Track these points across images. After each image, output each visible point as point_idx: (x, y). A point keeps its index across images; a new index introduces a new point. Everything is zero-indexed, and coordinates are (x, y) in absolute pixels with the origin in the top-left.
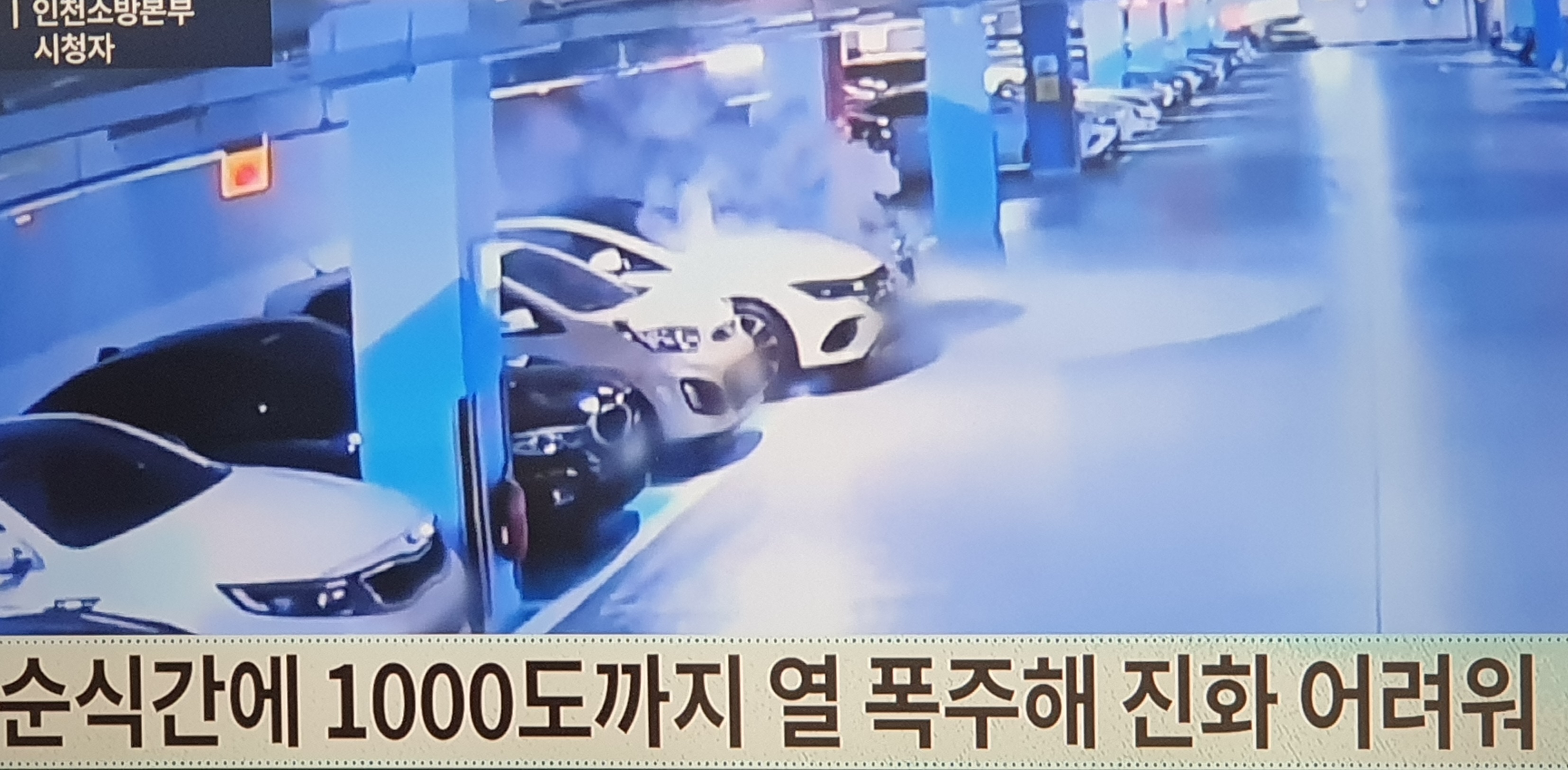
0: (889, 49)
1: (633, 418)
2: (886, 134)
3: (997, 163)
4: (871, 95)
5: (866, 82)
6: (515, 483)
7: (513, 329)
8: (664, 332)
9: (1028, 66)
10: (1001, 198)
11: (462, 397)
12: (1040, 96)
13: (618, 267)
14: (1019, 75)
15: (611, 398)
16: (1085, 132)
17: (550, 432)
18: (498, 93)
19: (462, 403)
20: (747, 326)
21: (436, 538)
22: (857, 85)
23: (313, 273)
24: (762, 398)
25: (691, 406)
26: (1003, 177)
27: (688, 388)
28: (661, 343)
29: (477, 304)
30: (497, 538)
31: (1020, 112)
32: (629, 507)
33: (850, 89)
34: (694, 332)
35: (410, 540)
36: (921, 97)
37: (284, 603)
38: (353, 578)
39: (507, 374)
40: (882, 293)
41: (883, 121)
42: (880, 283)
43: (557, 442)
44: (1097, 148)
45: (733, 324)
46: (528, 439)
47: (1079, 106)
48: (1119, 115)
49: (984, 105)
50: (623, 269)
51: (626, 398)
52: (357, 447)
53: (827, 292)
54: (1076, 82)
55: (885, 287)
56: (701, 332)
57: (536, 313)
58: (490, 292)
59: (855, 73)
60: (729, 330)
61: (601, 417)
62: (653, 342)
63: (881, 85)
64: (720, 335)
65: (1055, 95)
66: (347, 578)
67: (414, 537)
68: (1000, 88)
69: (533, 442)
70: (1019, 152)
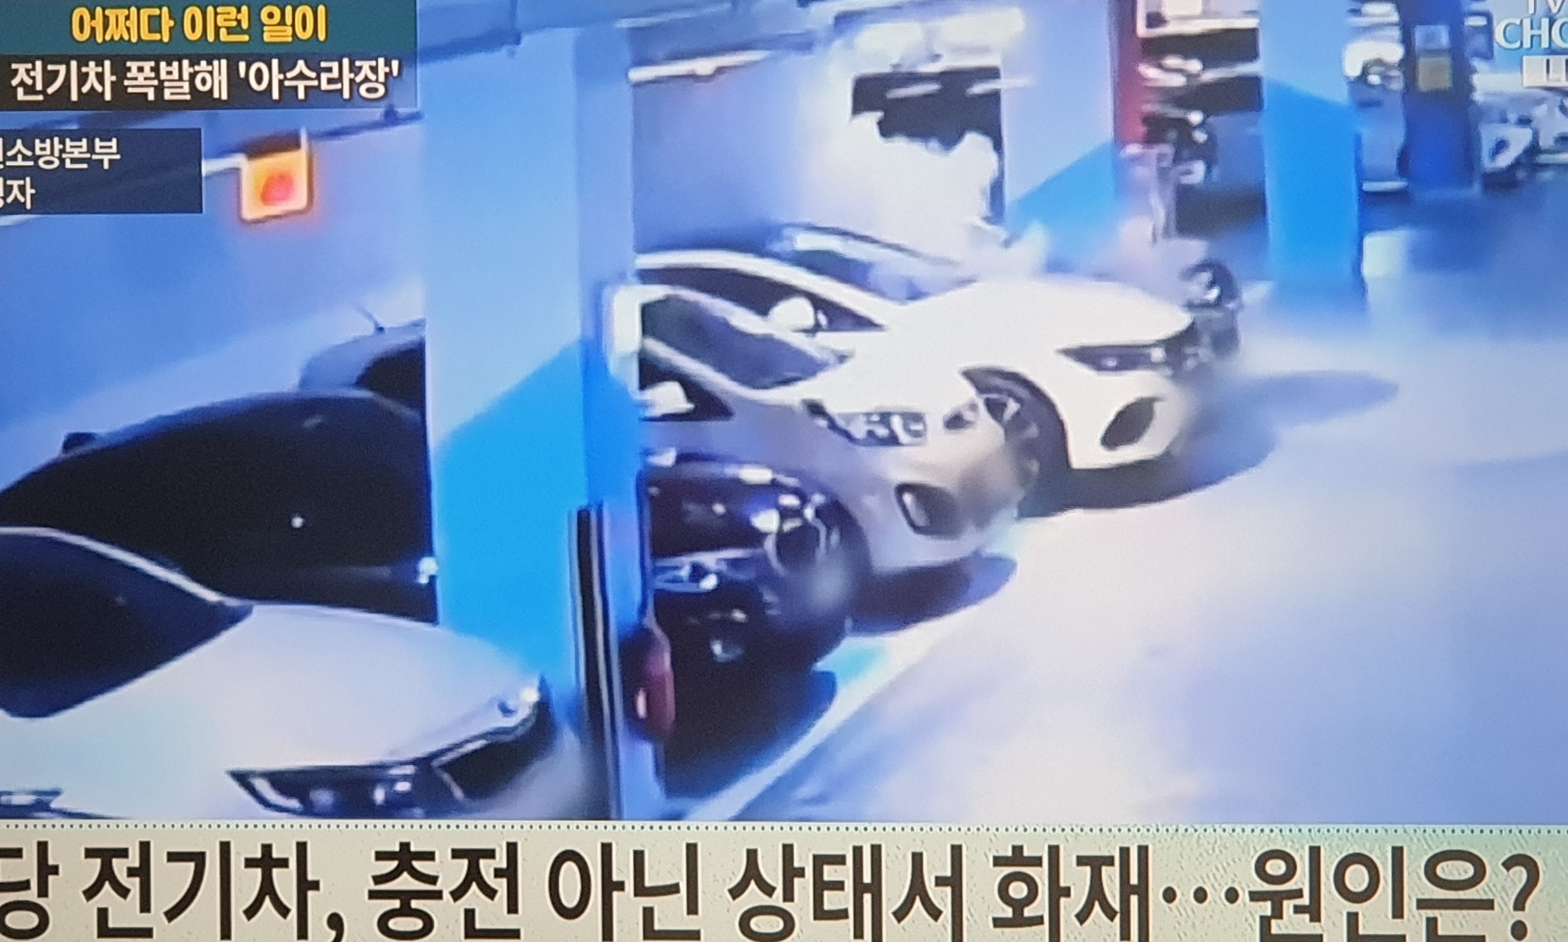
0: (1206, 14)
1: (829, 540)
2: (1200, 137)
3: (1361, 176)
4: (1178, 81)
5: (1172, 61)
6: (658, 632)
7: (658, 412)
8: (876, 418)
9: (1407, 40)
10: (1366, 228)
11: (581, 507)
12: (1424, 83)
13: (810, 322)
14: (1394, 52)
15: (797, 513)
16: (1488, 135)
17: (709, 559)
18: (639, 74)
19: (583, 519)
20: (995, 409)
21: (543, 708)
22: (1160, 67)
23: (370, 330)
24: (1015, 513)
25: (912, 524)
26: (1369, 200)
27: (908, 498)
28: (871, 433)
29: (607, 377)
30: (630, 707)
31: (1396, 106)
32: (821, 665)
33: (1150, 72)
34: (917, 417)
35: (506, 711)
36: (1254, 82)
37: (323, 797)
38: (423, 763)
39: (648, 478)
40: (1190, 364)
41: (1196, 117)
42: (1189, 350)
43: (719, 574)
44: (1505, 160)
45: (973, 407)
46: (677, 568)
47: (1478, 97)
48: (1539, 112)
49: (1341, 96)
50: (817, 328)
51: (818, 513)
52: (432, 578)
53: (1112, 363)
54: (1477, 63)
55: (1196, 355)
56: (928, 419)
57: (691, 387)
58: (625, 359)
59: (1157, 49)
60: (968, 415)
61: (782, 537)
62: (859, 430)
63: (1195, 66)
64: (955, 422)
65: (1445, 81)
66: (415, 762)
67: (511, 705)
68: (1365, 72)
69: (685, 573)
70: (1392, 164)
